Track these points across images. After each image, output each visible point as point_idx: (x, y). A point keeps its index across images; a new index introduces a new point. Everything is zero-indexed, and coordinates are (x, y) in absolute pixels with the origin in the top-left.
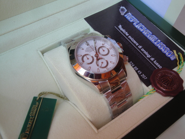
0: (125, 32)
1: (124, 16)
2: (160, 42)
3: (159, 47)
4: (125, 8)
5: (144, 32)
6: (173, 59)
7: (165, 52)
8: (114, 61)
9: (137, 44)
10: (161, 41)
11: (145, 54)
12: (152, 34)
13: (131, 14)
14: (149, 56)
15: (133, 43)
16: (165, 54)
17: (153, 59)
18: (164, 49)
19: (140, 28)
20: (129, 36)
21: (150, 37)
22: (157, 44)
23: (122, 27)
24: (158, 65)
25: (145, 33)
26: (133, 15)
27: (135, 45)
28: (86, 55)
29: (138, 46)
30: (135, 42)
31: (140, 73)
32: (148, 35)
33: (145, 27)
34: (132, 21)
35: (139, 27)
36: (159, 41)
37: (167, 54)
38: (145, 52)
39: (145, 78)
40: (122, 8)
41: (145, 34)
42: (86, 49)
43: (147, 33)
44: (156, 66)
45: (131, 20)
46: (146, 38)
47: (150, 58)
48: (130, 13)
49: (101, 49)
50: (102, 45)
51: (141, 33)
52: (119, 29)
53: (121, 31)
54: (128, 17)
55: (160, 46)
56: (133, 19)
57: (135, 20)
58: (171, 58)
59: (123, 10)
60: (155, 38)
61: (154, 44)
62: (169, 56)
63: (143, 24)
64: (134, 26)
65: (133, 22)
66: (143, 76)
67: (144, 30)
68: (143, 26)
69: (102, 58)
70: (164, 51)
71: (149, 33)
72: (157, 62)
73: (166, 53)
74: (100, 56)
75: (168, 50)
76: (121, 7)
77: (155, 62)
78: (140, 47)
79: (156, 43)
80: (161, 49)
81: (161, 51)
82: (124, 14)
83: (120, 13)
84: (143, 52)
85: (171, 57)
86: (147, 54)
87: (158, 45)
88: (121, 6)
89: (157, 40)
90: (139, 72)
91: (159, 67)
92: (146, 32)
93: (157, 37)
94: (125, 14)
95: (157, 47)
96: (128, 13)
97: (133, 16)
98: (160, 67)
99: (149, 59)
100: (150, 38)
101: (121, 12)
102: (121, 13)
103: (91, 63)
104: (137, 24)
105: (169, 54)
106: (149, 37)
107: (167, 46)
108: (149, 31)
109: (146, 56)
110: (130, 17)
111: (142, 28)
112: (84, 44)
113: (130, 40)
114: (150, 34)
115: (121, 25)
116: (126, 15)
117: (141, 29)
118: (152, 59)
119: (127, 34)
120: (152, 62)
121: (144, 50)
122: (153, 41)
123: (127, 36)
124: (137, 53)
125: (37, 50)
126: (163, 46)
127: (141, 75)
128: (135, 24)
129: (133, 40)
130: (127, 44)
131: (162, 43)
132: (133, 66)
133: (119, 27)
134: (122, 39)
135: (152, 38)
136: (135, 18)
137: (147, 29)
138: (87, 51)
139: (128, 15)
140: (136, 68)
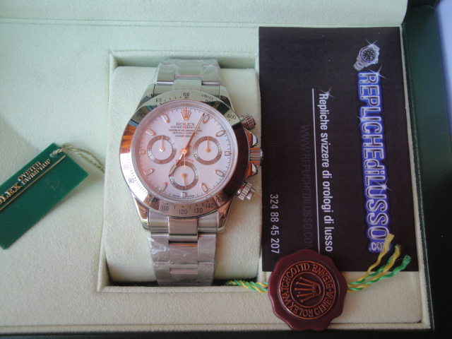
0: (323, 117)
1: (358, 72)
2: (384, 192)
3: (371, 201)
4: (378, 53)
5: (368, 144)
6: (374, 249)
7: (372, 222)
8: (211, 186)
9: (326, 164)
10: (386, 192)
11: (321, 197)
12: (382, 162)
13: (380, 78)
14: (327, 207)
15: (319, 154)
16: (367, 226)
17: (330, 220)
19: (367, 128)
20: (324, 132)
21: (374, 164)
22: (372, 192)
23: (329, 102)
24: (328, 241)
25: (368, 148)
26: (381, 83)
27: (320, 161)
28: (164, 138)
29: (325, 169)
30: (325, 155)
31: (274, 233)
32: (370, 157)
33: (384, 133)
34: (364, 97)
35: (366, 124)
36: (384, 187)
37: (373, 229)
38: (326, 193)
39: (276, 250)
40: (371, 50)
41: (368, 150)
42: (175, 125)
43: (374, 151)
44: (323, 241)
45: (366, 93)
46: (361, 160)
47: (327, 214)
48: (377, 74)
49: (206, 142)
50: (214, 136)
51: (362, 141)
52: (317, 102)
53: (318, 110)
54: (364, 81)
55: (375, 201)
56: (374, 94)
57: (374, 101)
58: (373, 244)
59: (369, 55)
60: (380, 174)
61: (363, 187)
62: (373, 237)
63: (383, 123)
64: (359, 114)
65: (365, 104)
66: (274, 243)
67: (373, 137)
68: (381, 128)
69: (191, 165)
70: (373, 219)
71: (378, 154)
72: (333, 232)
73: (372, 226)
74: (192, 158)
75: (383, 223)
76: (372, 46)
77: (328, 230)
78: (327, 174)
79: (370, 188)
80: (372, 209)
81: (366, 212)
82: (362, 67)
83: (356, 60)
84: (321, 189)
85: (376, 241)
86: (326, 201)
87: (371, 196)
88: (371, 43)
89: (382, 183)
90: (273, 229)
91: (326, 248)
92: (373, 148)
93: (387, 175)
94: (365, 70)
95: (365, 199)
96: (376, 71)
97: (378, 86)
98: (328, 249)
99: (322, 214)
100: (369, 167)
101: (359, 58)
102: (357, 63)
103: (162, 162)
104: (369, 114)
105: (374, 233)
106: (369, 164)
107: (389, 212)
108: (382, 149)
109: (321, 203)
110: (369, 84)
111: (372, 130)
112: (179, 110)
113: (319, 143)
114: (378, 158)
116: (363, 75)
117: (368, 131)
118: (327, 218)
119: (324, 126)
120: (323, 225)
121: (329, 188)
122: (370, 178)
123: (319, 131)
124: (308, 185)
125: (110, 52)
126: (382, 206)
127: (272, 239)
128: (365, 109)
129: (327, 148)
130: (303, 149)
131: (385, 196)
132: (273, 208)
133: (322, 96)
134: (302, 131)
135: (373, 170)
136: (379, 93)
137: (382, 141)
138: (174, 130)
139: (369, 75)
140: (275, 217)
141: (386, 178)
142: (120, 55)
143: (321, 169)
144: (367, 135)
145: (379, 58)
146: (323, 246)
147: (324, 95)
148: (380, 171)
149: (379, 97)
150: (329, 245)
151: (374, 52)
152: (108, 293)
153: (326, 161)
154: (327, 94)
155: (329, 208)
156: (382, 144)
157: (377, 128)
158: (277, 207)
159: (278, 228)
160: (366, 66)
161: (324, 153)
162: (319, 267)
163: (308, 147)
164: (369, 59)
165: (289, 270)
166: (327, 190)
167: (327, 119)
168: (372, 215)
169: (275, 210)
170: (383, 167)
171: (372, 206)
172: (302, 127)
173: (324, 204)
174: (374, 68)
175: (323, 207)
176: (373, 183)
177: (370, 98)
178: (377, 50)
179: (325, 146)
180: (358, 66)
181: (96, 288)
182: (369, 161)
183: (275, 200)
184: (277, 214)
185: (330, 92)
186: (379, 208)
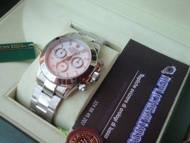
0: (136, 83)
1: (162, 74)
2: (145, 127)
3: (137, 128)
4: (175, 71)
5: (150, 104)
7: (132, 137)
9: (126, 102)
11: (116, 113)
12: (152, 114)
13: (170, 81)
14: (116, 119)
15: (126, 96)
16: (129, 137)
17: (114, 125)
18: (136, 134)
19: (153, 97)
20: (133, 88)
21: (148, 113)
22: (140, 124)
23: (142, 78)
24: (108, 133)
25: (149, 105)
26: (170, 83)
27: (125, 99)
28: (64, 50)
29: (125, 103)
30: (128, 98)
31: (87, 116)
32: (148, 109)
33: (160, 103)
34: (159, 85)
35: (154, 95)
36: (147, 125)
37: (131, 140)
38: (119, 113)
39: (83, 123)
40: (173, 68)
41: (148, 106)
43: (151, 108)
44: (105, 132)
45: (161, 83)
46: (143, 108)
47: (114, 122)
48: (170, 79)
51: (147, 101)
52: (137, 76)
53: (136, 79)
54: (162, 78)
55: (139, 129)
56: (164, 85)
57: (162, 88)
59: (170, 70)
60: (148, 119)
61: (137, 120)
63: (161, 99)
64: (152, 90)
65: (158, 87)
66: (84, 120)
67: (153, 102)
68: (159, 100)
69: (67, 65)
70: (134, 136)
71: (152, 110)
72: (112, 131)
74: (69, 62)
75: (137, 140)
76: (174, 67)
78: (124, 106)
79: (140, 122)
80: (135, 131)
81: (132, 131)
82: (165, 73)
84: (118, 110)
86: (117, 116)
87: (138, 125)
88: (174, 66)
89: (147, 123)
90: (88, 114)
91: (105, 136)
92: (151, 106)
93: (151, 121)
94: (165, 74)
95: (135, 125)
96: (170, 77)
97: (167, 83)
99: (112, 120)
100: (145, 113)
101: (165, 69)
102: (163, 70)
103: (58, 57)
104: (157, 92)
105: (130, 142)
106: (146, 112)
107: (142, 137)
108: (155, 109)
109: (115, 116)
110: (164, 81)
111: (155, 99)
113: (129, 92)
114: (151, 111)
115: (145, 76)
116: (164, 76)
117: (153, 98)
118: (113, 124)
119: (135, 87)
120: (110, 125)
121: (121, 112)
122: (142, 118)
123: (131, 87)
124: (114, 105)
125: (71, 21)
126: (141, 133)
127: (84, 118)
128: (157, 89)
129: (131, 96)
130: (120, 90)
131: (145, 129)
132: (93, 106)
133: (141, 75)
134: (124, 83)
135: (146, 116)
136: (166, 86)
137: (157, 106)
138: (70, 49)
139: (166, 77)
140: (91, 110)
141: (150, 122)
142: (74, 24)
143: (123, 102)
144: (152, 99)
145: (174, 73)
146: (104, 134)
147: (142, 75)
148: (149, 117)
149: (165, 88)
150: (107, 135)
151: (173, 70)
152: (8, 99)
153: (127, 100)
154: (143, 75)
155: (117, 120)
156: (156, 107)
157: (158, 99)
158: (95, 107)
159: (90, 115)
160: (167, 73)
161: (128, 97)
162: (95, 139)
163: (123, 91)
164: (170, 71)
165: (82, 133)
166: (120, 112)
167: (137, 84)
168: (134, 134)
169: (93, 107)
170: (151, 117)
171: (137, 130)
172: (125, 82)
173: (116, 117)
174: (170, 76)
175: (114, 118)
176: (142, 121)
177: (161, 86)
178: (175, 70)
179: (131, 94)
180: (163, 72)
181: (5, 95)
182: (146, 110)
183: (96, 103)
184: (93, 109)
185: (145, 75)
186: (139, 133)
